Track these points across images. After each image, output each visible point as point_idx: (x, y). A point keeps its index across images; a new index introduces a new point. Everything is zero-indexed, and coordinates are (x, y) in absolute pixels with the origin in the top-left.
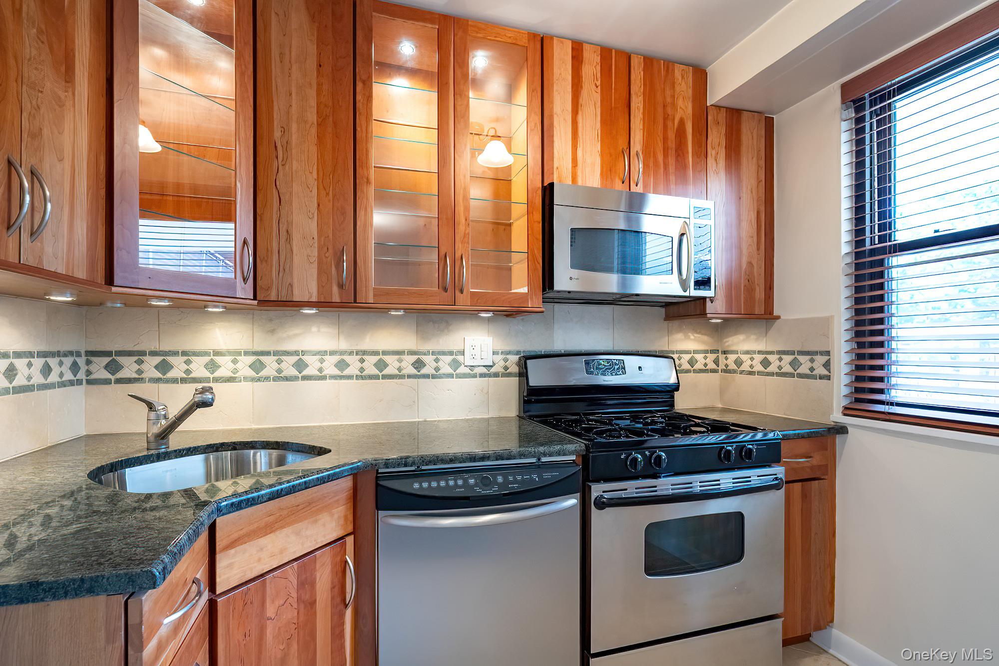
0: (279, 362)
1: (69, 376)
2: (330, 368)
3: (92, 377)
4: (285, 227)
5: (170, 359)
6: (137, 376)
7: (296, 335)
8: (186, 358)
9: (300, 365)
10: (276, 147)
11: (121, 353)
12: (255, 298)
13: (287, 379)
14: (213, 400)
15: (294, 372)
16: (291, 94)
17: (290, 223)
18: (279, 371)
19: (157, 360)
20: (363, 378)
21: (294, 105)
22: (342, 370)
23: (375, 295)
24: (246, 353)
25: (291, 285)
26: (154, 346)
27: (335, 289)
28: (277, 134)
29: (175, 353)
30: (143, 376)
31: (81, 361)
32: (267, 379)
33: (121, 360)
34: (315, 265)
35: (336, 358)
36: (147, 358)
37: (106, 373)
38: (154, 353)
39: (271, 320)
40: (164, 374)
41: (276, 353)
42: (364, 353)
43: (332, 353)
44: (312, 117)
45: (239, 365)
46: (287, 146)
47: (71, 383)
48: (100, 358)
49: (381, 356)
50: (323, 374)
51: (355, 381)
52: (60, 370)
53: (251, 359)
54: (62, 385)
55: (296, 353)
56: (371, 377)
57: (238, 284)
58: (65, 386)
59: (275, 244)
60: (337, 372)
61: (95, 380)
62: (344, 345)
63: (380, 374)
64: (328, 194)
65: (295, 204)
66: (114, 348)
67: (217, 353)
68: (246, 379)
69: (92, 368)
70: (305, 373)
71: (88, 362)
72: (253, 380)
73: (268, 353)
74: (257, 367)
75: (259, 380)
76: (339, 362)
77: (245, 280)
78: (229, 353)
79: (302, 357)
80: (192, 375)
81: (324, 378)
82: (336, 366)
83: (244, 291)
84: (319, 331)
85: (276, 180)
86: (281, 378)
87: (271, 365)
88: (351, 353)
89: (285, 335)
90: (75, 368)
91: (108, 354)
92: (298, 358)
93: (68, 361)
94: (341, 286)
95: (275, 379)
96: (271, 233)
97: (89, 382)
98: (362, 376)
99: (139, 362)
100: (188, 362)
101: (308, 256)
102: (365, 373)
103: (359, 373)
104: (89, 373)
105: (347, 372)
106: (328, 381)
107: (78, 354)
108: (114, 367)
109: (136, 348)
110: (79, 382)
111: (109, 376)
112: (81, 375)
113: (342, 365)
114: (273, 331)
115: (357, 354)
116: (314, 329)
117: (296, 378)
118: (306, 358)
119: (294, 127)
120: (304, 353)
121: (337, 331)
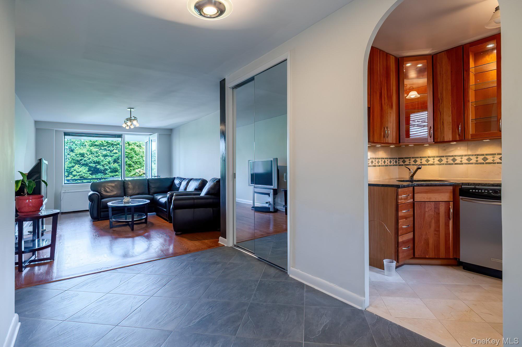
0: (447, 159)
1: (395, 164)
2: (464, 161)
3: (400, 164)
4: (442, 121)
5: (417, 159)
6: (409, 164)
7: (452, 151)
8: (420, 159)
9: (454, 160)
10: (439, 100)
11: (406, 158)
12: (434, 141)
13: (450, 164)
14: (421, 167)
15: (452, 162)
16: (443, 84)
17: (443, 120)
18: (447, 162)
19: (414, 159)
20: (477, 164)
21: (444, 86)
22: (469, 161)
23: (471, 137)
24: (437, 157)
25: (444, 137)
26: (413, 156)
27: (458, 136)
28: (439, 96)
29: (418, 158)
30: (410, 164)
31: (397, 160)
32: (443, 164)
33: (406, 160)
34: (451, 130)
35: (467, 157)
36: (411, 159)
37: (402, 163)
38: (413, 158)
39: (444, 146)
40: (415, 163)
41: (446, 156)
42: (478, 155)
43: (465, 156)
44: (449, 87)
45: (435, 160)
46: (442, 99)
47: (395, 165)
48: (401, 159)
49: (485, 156)
50: (462, 163)
51: (474, 165)
52: (393, 162)
53: (439, 158)
54: (393, 165)
55: (453, 156)
56: (481, 163)
57: (429, 139)
58: (394, 166)
59: (439, 126)
60: (467, 162)
61: (400, 165)
62: (470, 153)
63: (485, 162)
64: (455, 109)
65: (445, 114)
66: (404, 157)
67: (429, 157)
68: (437, 164)
69: (400, 162)
70: (456, 162)
71: (399, 161)
72: (439, 164)
73: (443, 157)
74: (440, 161)
75: (441, 164)
76: (468, 158)
77: (431, 137)
78: (432, 157)
79: (455, 157)
80: (422, 163)
81: (462, 164)
82: (467, 160)
83: (431, 140)
84: (460, 149)
85: (439, 109)
86: (447, 164)
87: (444, 160)
88: (473, 155)
89: (449, 151)
90: (396, 162)
91: (403, 158)
92: (453, 157)
93: (395, 160)
94: (459, 135)
95: (446, 164)
96: (438, 123)
97: (399, 165)
98: (477, 163)
99: (410, 160)
100: (421, 160)
101: (449, 128)
102: (478, 162)
103: (476, 162)
104: (399, 163)
105: (471, 162)
106: (464, 165)
107: (397, 159)
108: (404, 162)
109: (409, 157)
110: (397, 165)
111: (403, 164)
112: (397, 163)
113: (469, 159)
114: (445, 150)
115: (475, 156)
116: (459, 148)
117: (452, 164)
118: (456, 158)
119: (444, 92)
120: (455, 156)
121: (467, 148)
